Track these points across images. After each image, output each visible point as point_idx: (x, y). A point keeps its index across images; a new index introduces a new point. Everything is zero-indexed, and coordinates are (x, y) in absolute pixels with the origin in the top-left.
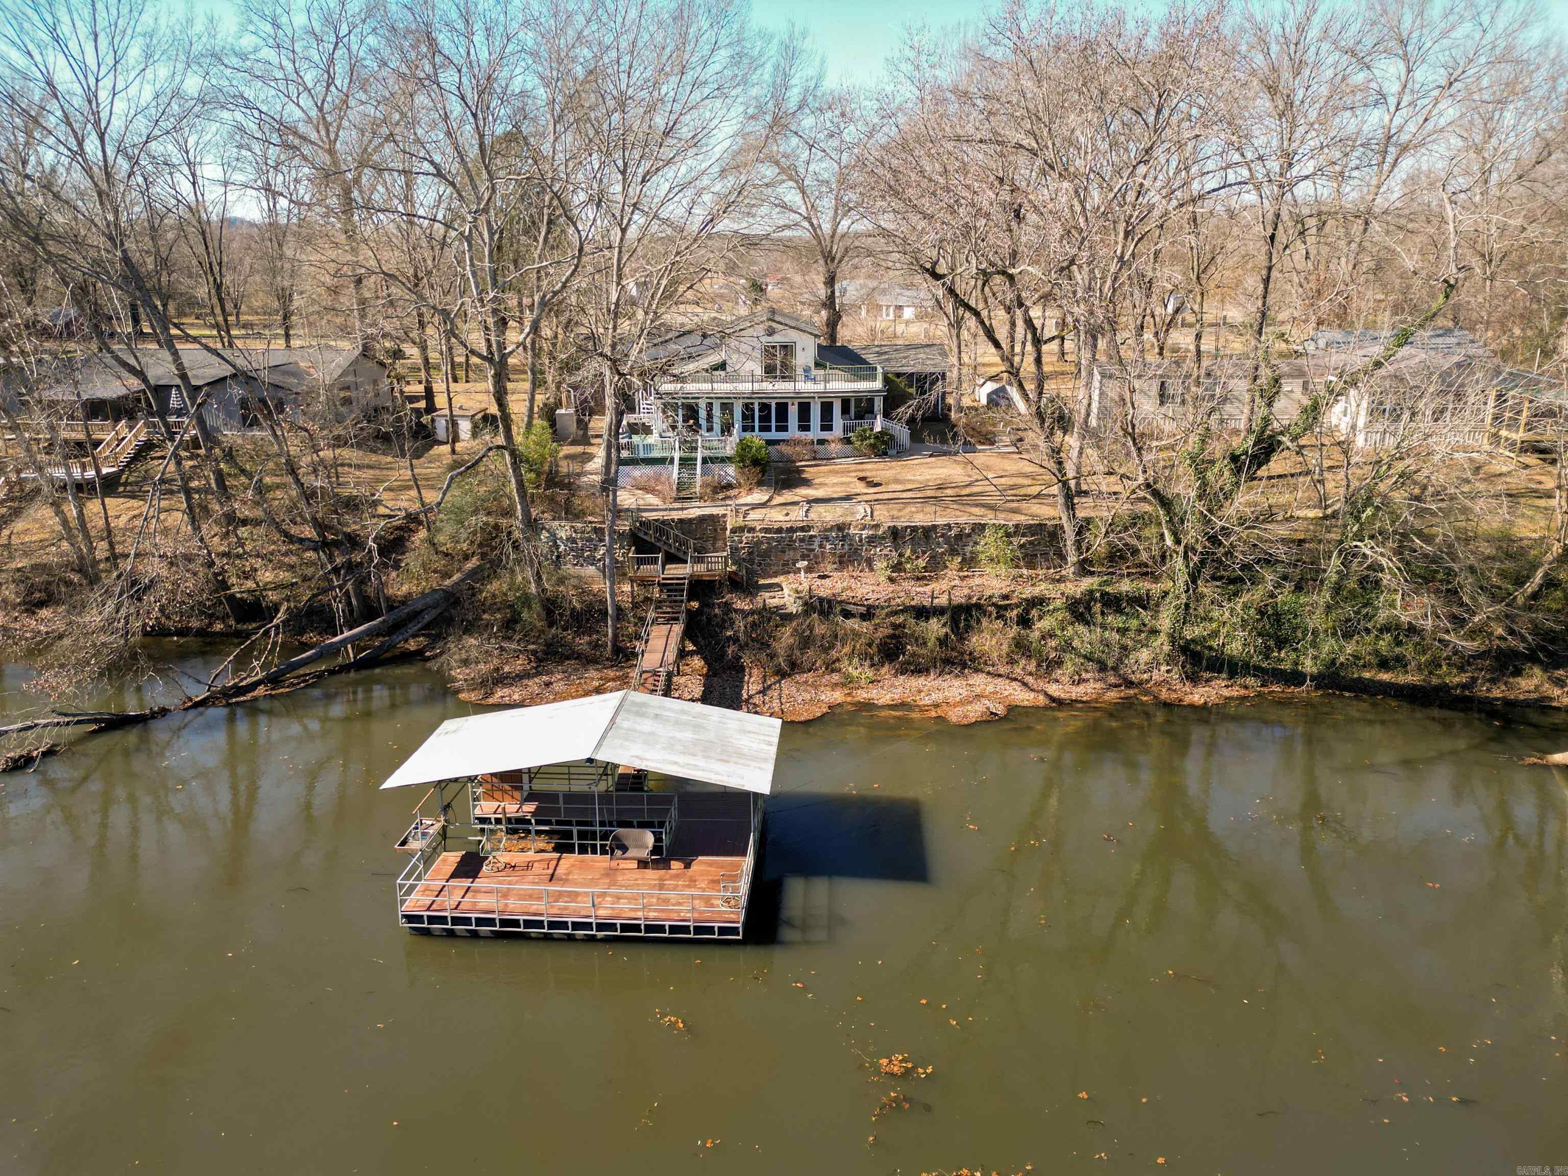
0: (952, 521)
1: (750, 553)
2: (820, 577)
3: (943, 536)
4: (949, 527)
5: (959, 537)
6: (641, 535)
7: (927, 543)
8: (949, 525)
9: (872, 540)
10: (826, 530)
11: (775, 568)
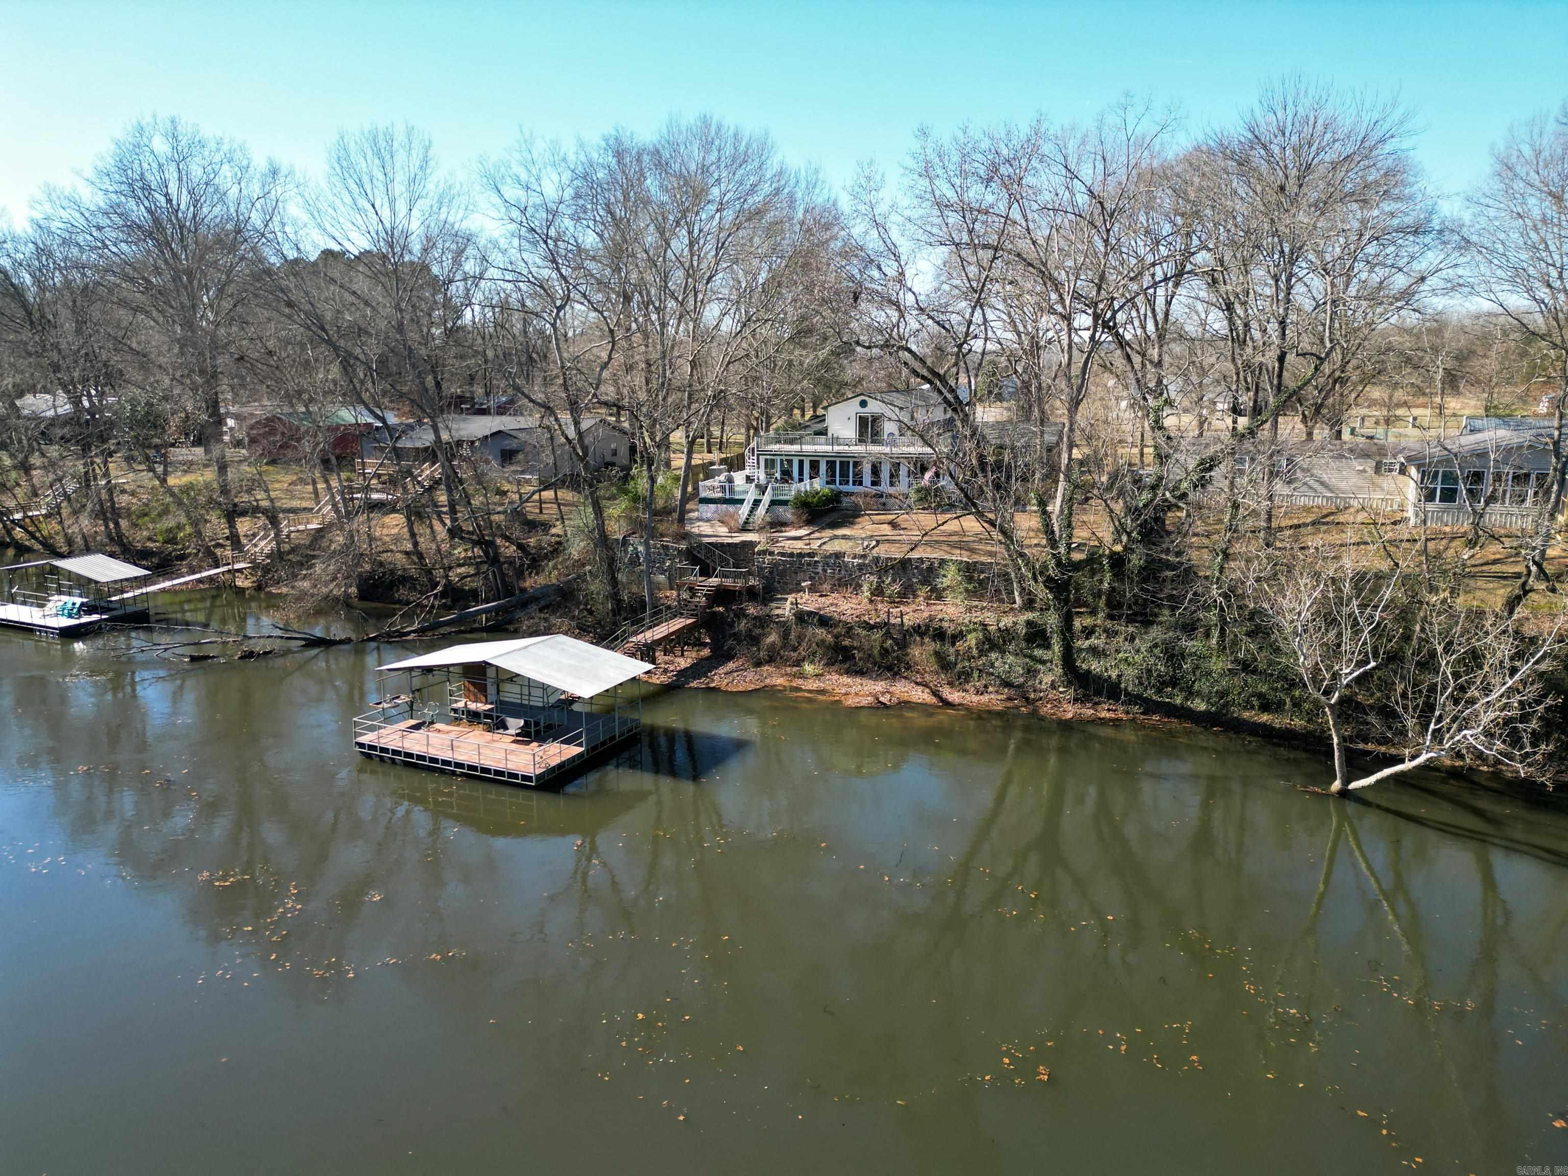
0: (924, 555)
1: (771, 573)
2: (821, 596)
3: (917, 568)
4: (921, 560)
5: (930, 569)
6: (695, 553)
7: (905, 573)
8: (921, 559)
9: (861, 567)
10: (826, 557)
11: (790, 587)
